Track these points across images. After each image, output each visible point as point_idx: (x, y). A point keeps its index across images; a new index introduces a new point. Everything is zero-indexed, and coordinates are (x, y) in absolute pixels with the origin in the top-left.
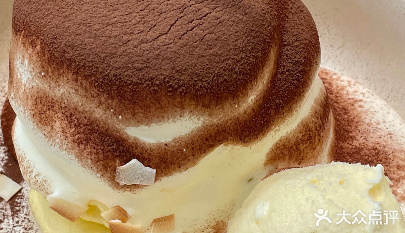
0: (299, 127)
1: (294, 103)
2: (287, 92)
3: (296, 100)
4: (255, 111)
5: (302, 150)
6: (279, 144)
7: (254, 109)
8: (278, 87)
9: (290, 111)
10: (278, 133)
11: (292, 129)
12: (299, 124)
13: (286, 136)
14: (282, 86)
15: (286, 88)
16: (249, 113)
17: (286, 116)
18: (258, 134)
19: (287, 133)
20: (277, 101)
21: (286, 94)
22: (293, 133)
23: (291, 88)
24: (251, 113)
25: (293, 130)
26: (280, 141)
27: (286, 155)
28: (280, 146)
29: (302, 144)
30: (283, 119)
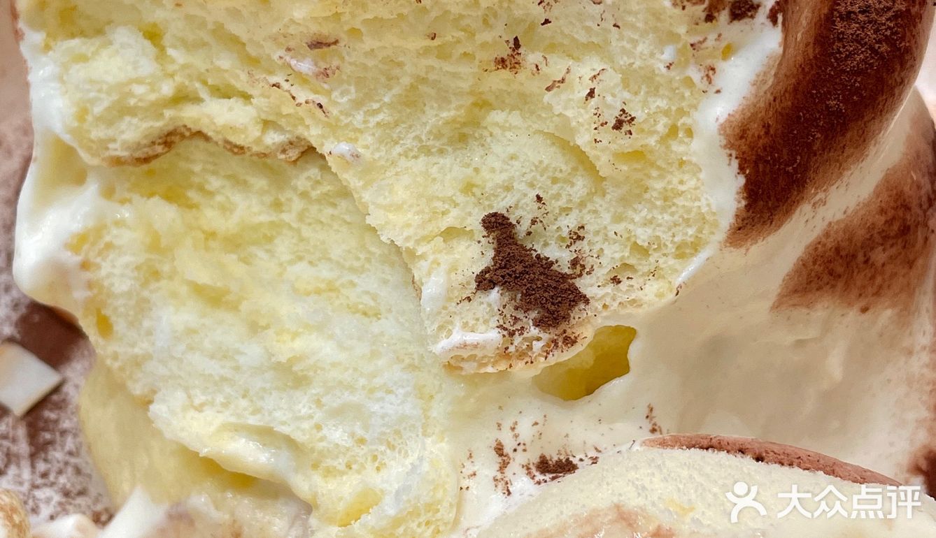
0: (878, 196)
1: (874, 118)
2: (859, 79)
3: (880, 106)
5: (879, 264)
6: (824, 245)
8: (836, 59)
9: (863, 141)
10: (822, 211)
11: (861, 200)
12: (877, 186)
13: (842, 221)
14: (847, 56)
15: (858, 64)
17: (848, 157)
18: (776, 208)
19: (845, 212)
20: (832, 103)
21: (857, 85)
22: (863, 212)
23: (871, 65)
25: (862, 205)
26: (827, 235)
27: (839, 276)
28: (825, 252)
29: (880, 248)
30: (841, 167)
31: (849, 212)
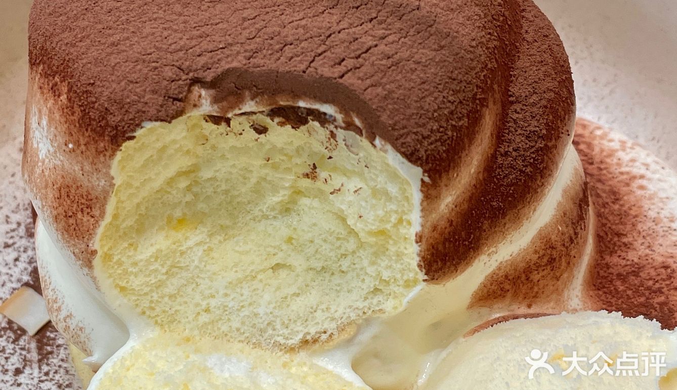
0: (534, 244)
1: (524, 207)
2: (512, 188)
3: (528, 200)
4: (454, 223)
5: (535, 281)
6: (498, 275)
7: (452, 221)
8: (497, 179)
9: (517, 220)
10: (495, 257)
11: (522, 247)
12: (533, 238)
13: (510, 260)
14: (504, 177)
15: (511, 181)
16: (441, 228)
17: (508, 228)
18: (458, 264)
19: (511, 256)
20: (494, 204)
21: (511, 192)
22: (523, 254)
23: (520, 180)
24: (446, 228)
25: (522, 250)
26: (499, 269)
27: (508, 291)
28: (498, 278)
29: (536, 272)
30: (504, 235)
31: (514, 255)
